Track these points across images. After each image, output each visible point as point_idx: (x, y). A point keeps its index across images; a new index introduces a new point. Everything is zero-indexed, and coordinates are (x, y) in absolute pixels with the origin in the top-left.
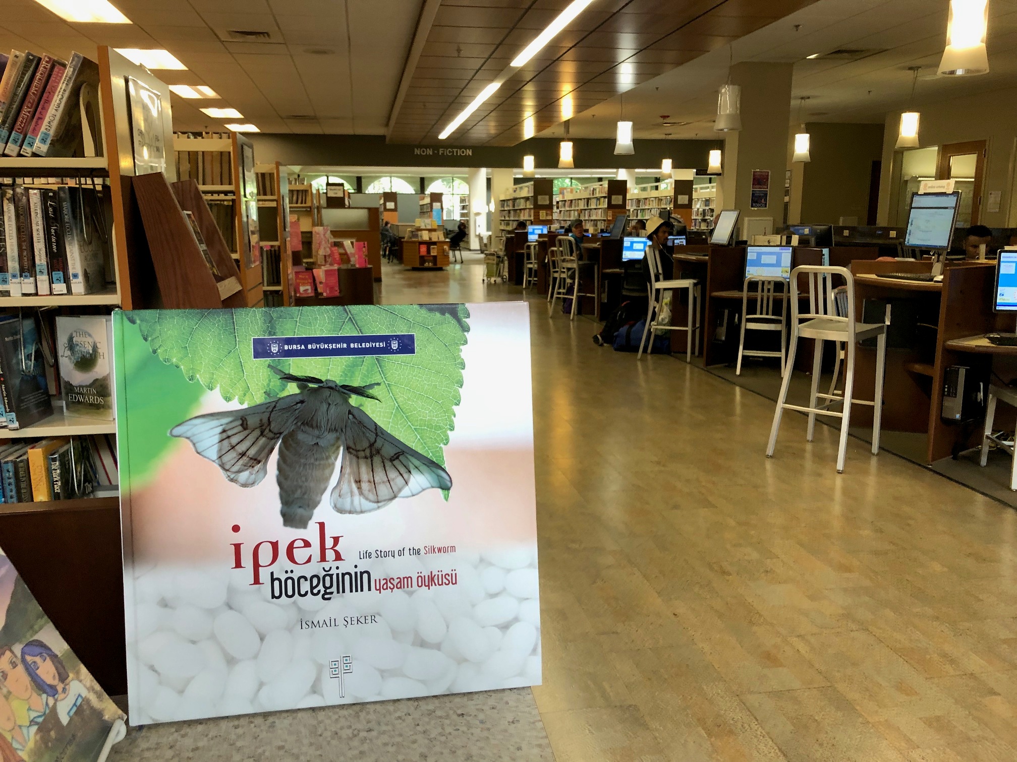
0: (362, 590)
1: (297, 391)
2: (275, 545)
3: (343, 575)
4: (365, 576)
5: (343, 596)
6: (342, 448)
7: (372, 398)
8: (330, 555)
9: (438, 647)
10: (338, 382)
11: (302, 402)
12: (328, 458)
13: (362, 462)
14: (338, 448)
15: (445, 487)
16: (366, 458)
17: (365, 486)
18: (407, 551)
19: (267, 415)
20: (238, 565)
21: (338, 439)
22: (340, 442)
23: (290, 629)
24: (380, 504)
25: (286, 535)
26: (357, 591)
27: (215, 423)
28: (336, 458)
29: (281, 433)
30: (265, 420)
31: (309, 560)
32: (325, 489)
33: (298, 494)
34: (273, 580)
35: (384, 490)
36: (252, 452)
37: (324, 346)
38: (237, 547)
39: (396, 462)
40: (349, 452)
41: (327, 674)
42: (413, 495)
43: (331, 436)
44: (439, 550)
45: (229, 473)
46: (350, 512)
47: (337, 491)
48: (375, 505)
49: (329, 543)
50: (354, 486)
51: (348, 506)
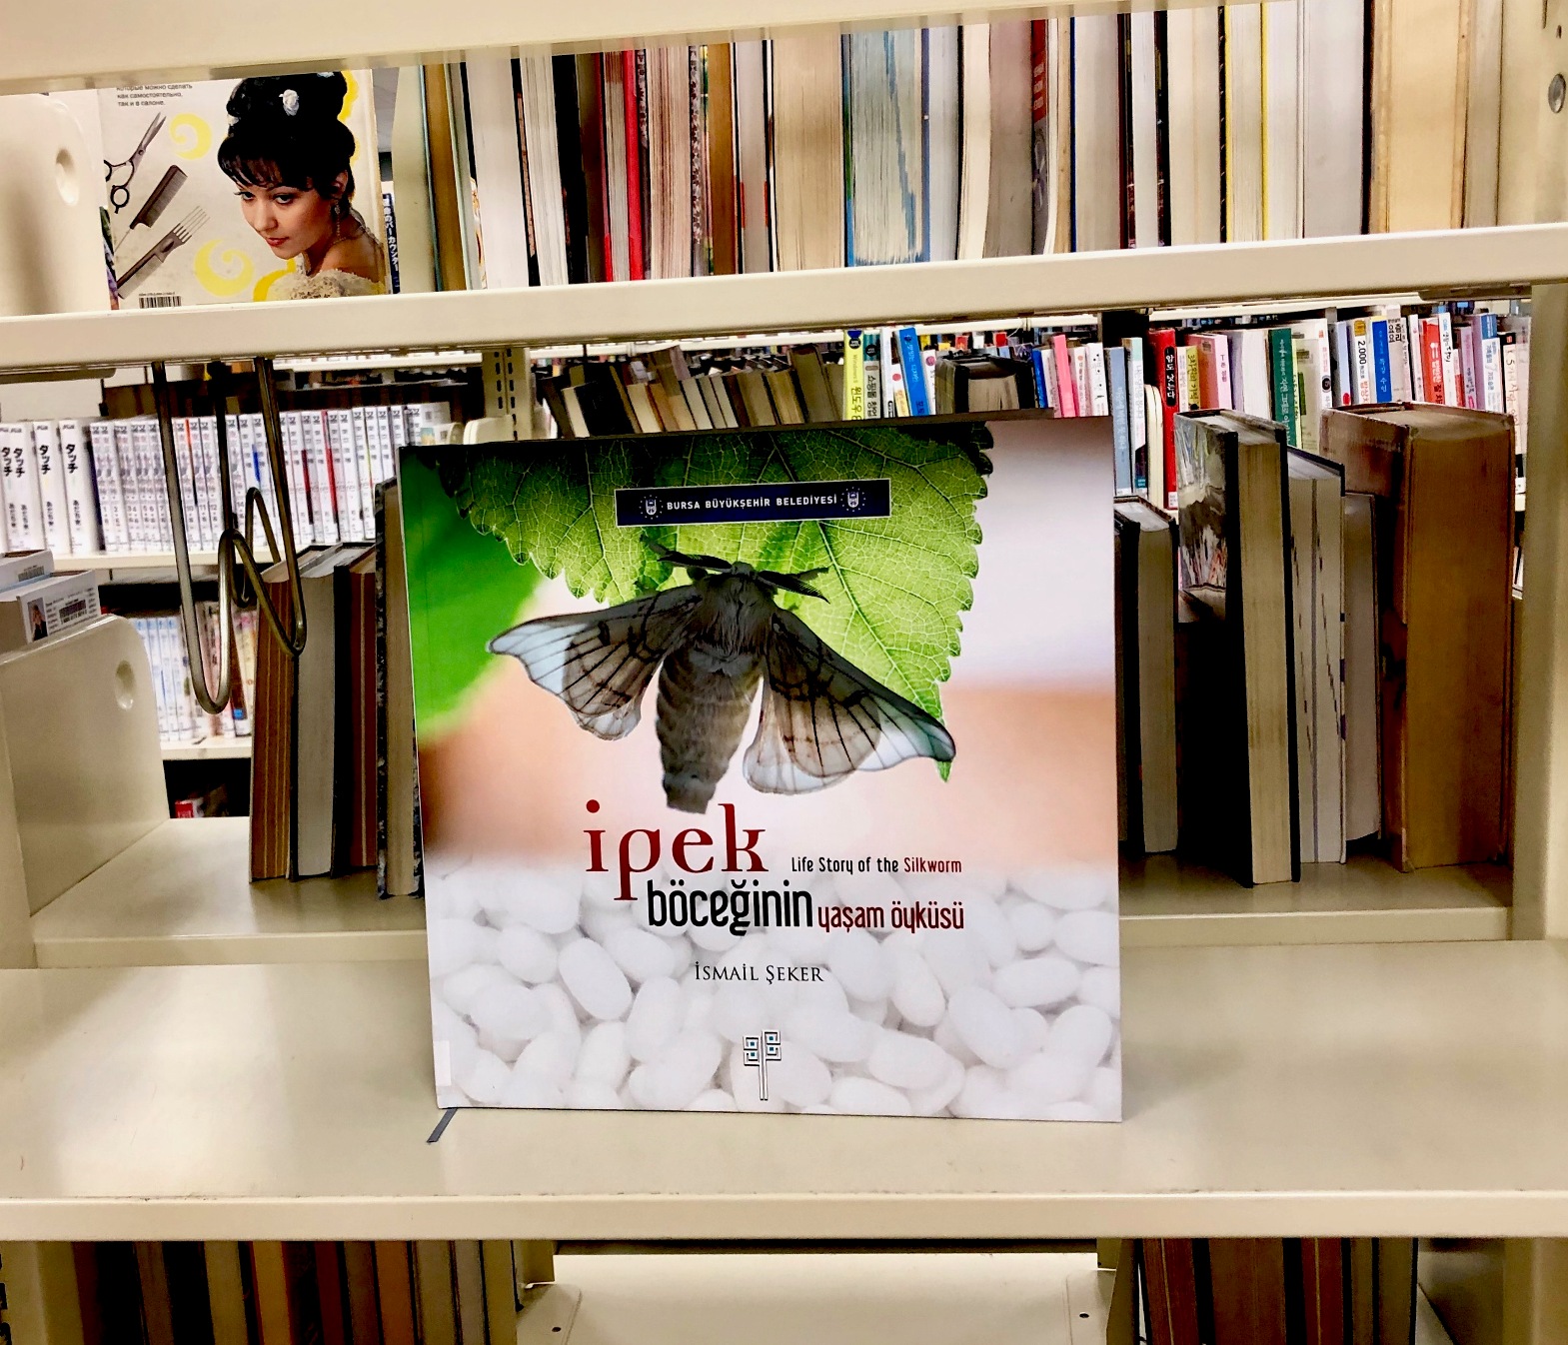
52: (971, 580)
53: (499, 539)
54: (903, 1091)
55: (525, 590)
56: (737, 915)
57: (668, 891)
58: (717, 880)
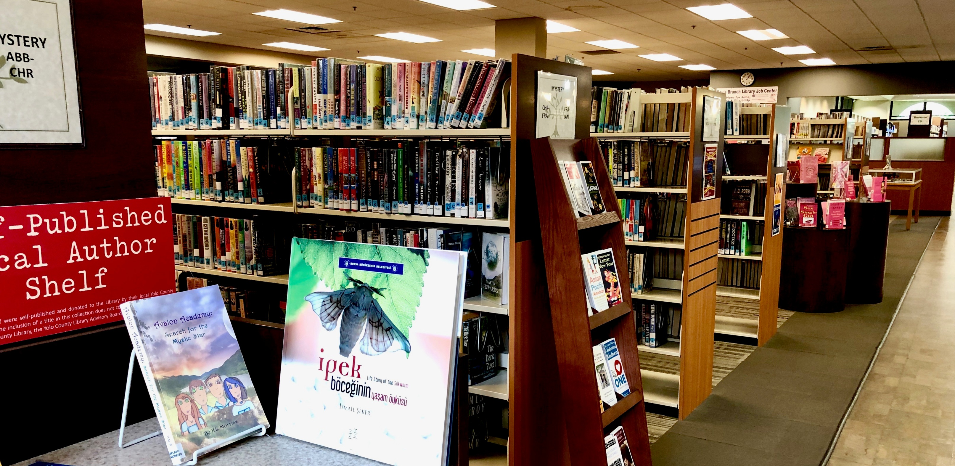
0: (366, 397)
1: (353, 287)
2: (335, 362)
3: (360, 386)
4: (368, 389)
5: (358, 397)
6: (367, 320)
7: (382, 295)
8: (356, 374)
9: (394, 438)
11: (354, 292)
12: (361, 323)
13: (374, 328)
14: (365, 319)
15: (407, 350)
16: (376, 327)
17: (374, 341)
18: (387, 381)
19: (340, 296)
20: (321, 369)
21: (366, 314)
22: (366, 316)
24: (379, 353)
25: (341, 359)
26: (364, 396)
27: (321, 297)
28: (364, 325)
29: (344, 307)
30: (339, 299)
31: (347, 374)
32: (358, 340)
33: (347, 339)
34: (333, 380)
35: (381, 346)
36: (332, 314)
37: (366, 265)
38: (322, 359)
39: (388, 332)
40: (370, 323)
41: (347, 435)
42: (393, 352)
43: (363, 312)
44: (401, 385)
45: (323, 323)
46: (366, 354)
47: (362, 342)
48: (378, 353)
49: (356, 368)
50: (369, 341)
51: (366, 351)
52: (420, 298)
53: (311, 267)
55: (315, 283)
56: (352, 391)
57: (336, 380)
58: (348, 379)
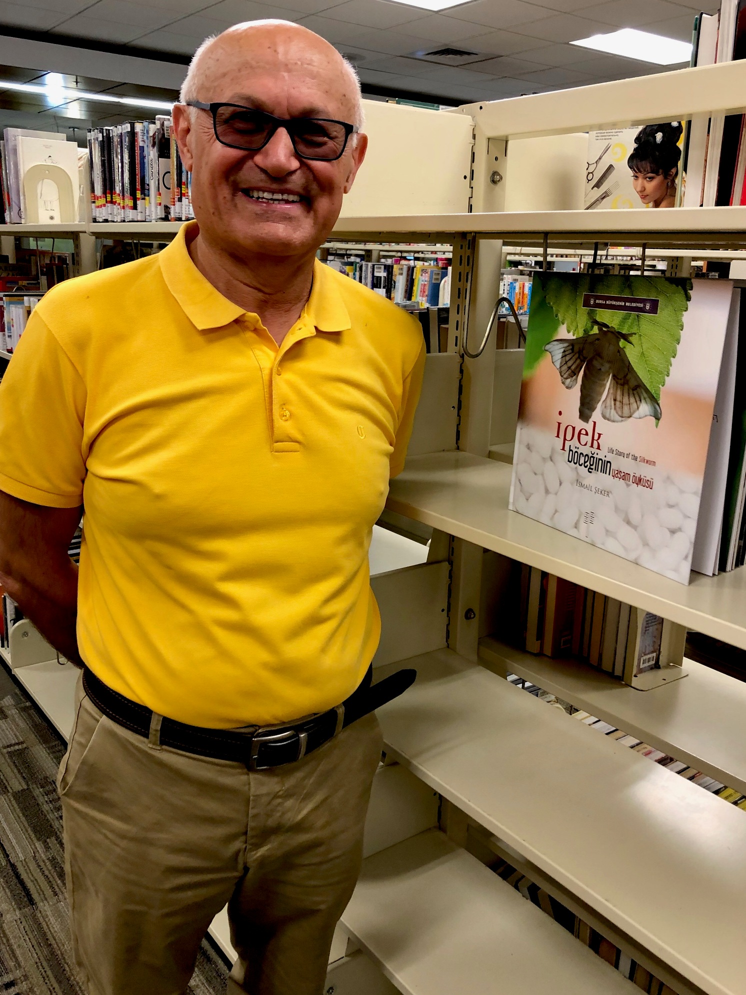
0: (606, 473)
1: (598, 332)
2: (574, 428)
3: (600, 460)
4: (609, 464)
5: (596, 473)
6: (611, 375)
7: (631, 343)
8: (596, 444)
9: (635, 528)
10: (616, 329)
12: (604, 380)
13: (619, 387)
14: (609, 375)
15: (658, 417)
16: (621, 385)
17: (618, 403)
18: (630, 456)
19: (583, 345)
20: (558, 436)
21: (611, 368)
22: (611, 371)
23: (572, 484)
24: (623, 419)
26: (603, 473)
27: (562, 345)
28: (607, 382)
29: (587, 358)
30: (582, 348)
31: (586, 445)
32: (599, 401)
33: (588, 400)
34: (570, 450)
37: (614, 303)
38: (559, 424)
39: (635, 392)
40: (614, 379)
41: (583, 519)
42: (640, 418)
43: (607, 366)
44: (647, 462)
45: (563, 378)
46: (609, 420)
48: (620, 419)
49: (596, 437)
50: (613, 402)
51: (607, 416)
52: (677, 345)
53: (552, 308)
54: (625, 549)
55: (555, 329)
56: (591, 465)
57: (574, 450)
58: (586, 450)
